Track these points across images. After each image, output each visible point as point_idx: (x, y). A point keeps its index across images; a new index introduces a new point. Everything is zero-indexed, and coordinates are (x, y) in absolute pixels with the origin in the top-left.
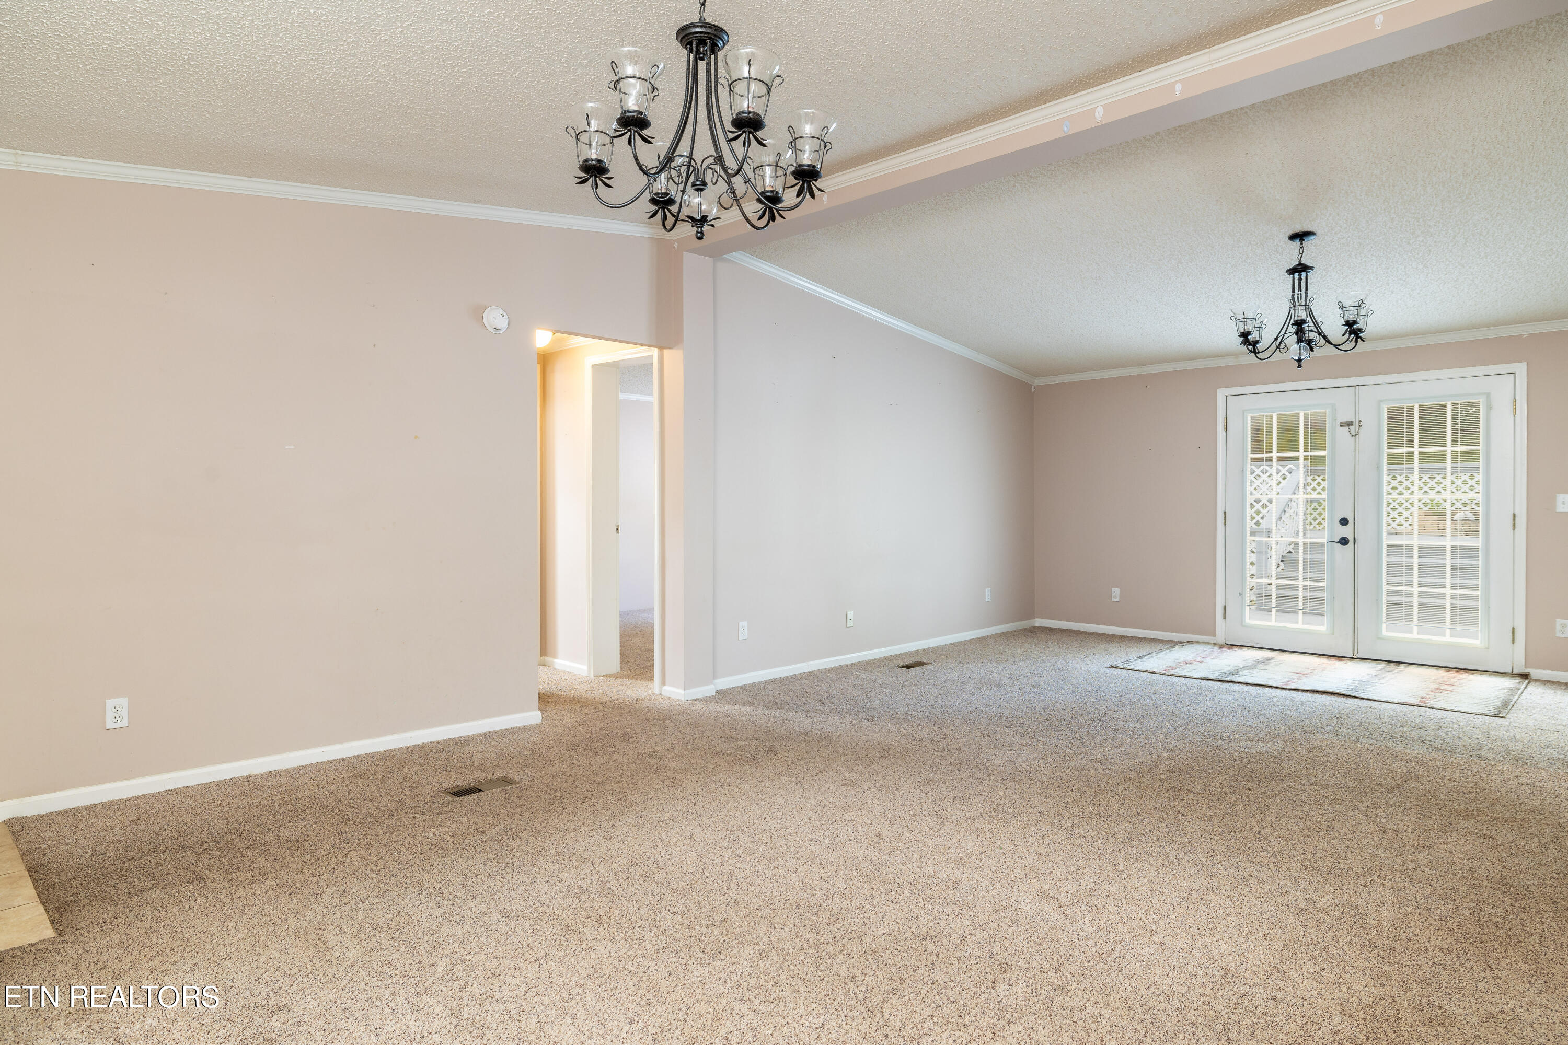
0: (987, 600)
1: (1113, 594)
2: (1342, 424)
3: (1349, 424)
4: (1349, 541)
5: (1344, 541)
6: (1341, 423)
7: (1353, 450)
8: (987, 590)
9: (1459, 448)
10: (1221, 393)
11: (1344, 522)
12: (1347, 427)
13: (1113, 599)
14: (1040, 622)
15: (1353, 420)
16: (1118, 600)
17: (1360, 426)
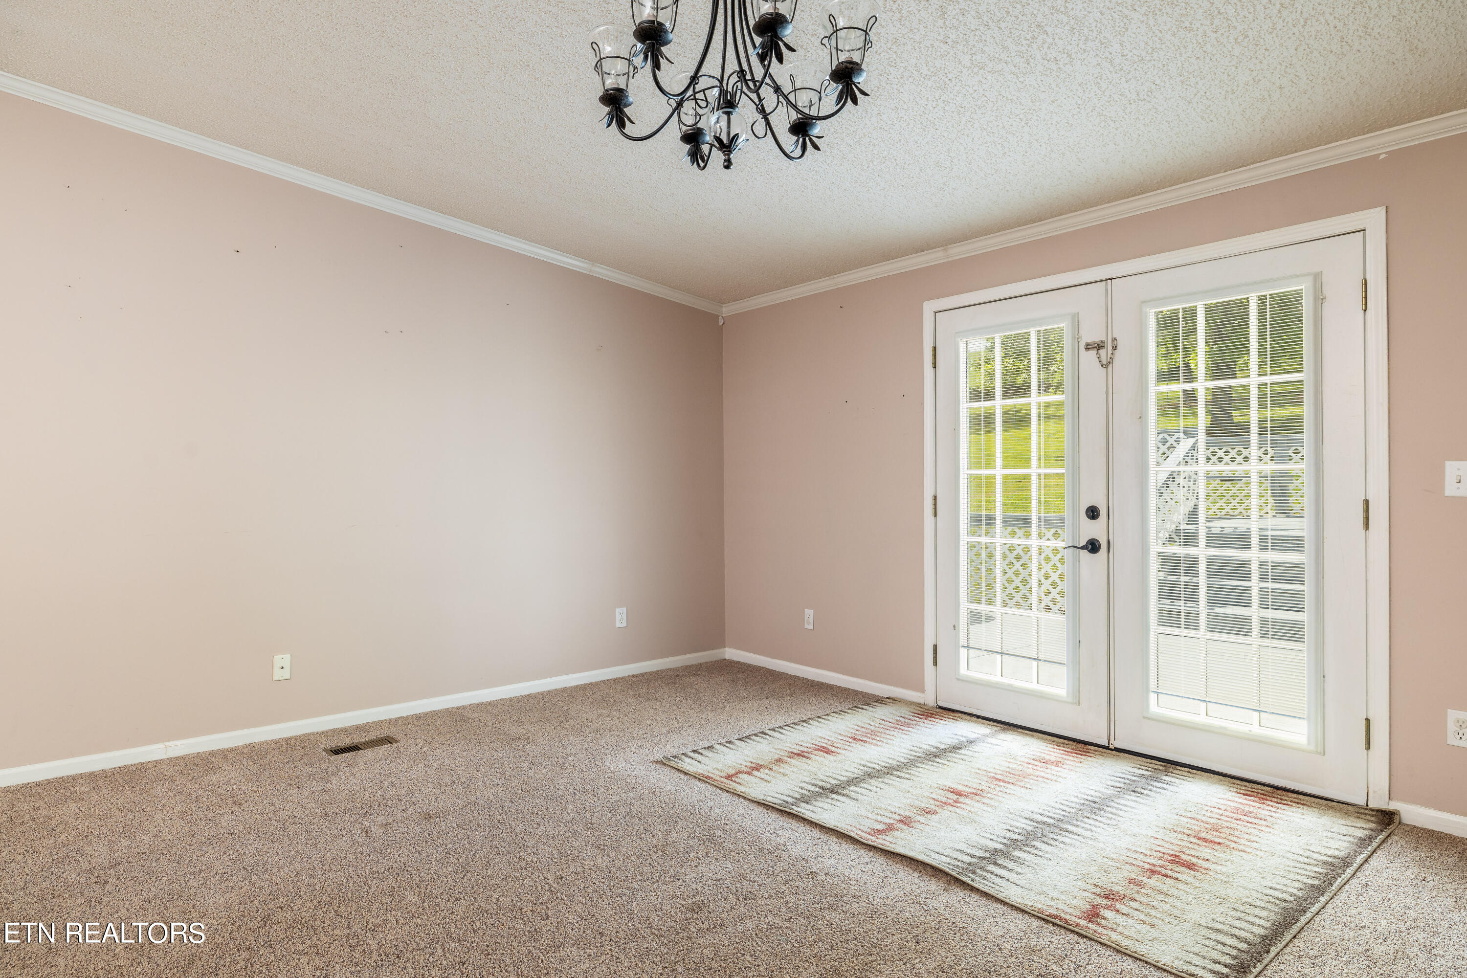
0: (618, 625)
1: (806, 618)
2: (1088, 347)
3: (1099, 346)
4: (1100, 545)
5: (1093, 546)
6: (1087, 344)
7: (1105, 390)
8: (618, 610)
9: (1268, 379)
10: (929, 307)
11: (1093, 513)
12: (1094, 352)
13: (806, 626)
14: (731, 653)
15: (1103, 338)
16: (811, 627)
17: (1115, 348)
